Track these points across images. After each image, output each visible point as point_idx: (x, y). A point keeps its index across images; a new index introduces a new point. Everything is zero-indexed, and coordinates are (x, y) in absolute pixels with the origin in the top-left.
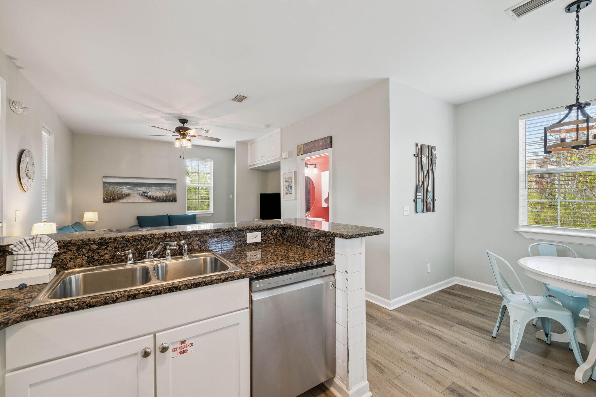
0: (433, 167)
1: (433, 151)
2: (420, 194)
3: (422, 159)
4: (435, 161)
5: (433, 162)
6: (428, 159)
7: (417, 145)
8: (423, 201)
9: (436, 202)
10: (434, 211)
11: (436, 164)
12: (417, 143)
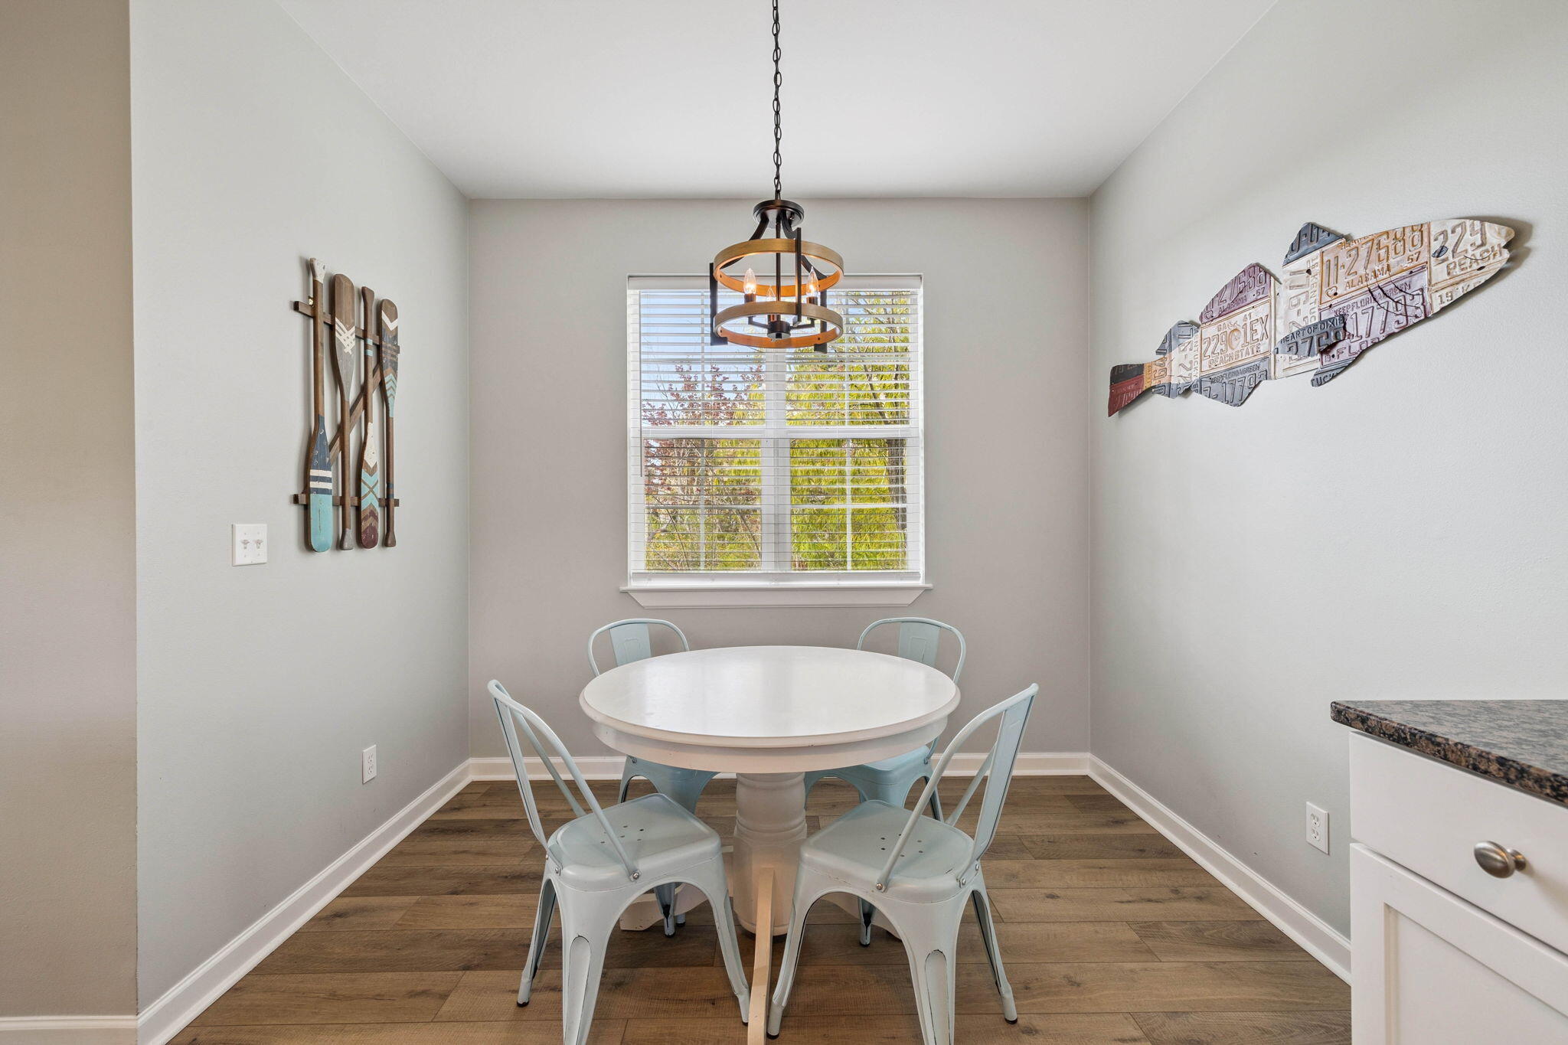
0: (386, 379)
1: (384, 317)
2: (329, 474)
3: (337, 335)
4: (392, 356)
5: (386, 358)
6: (362, 342)
7: (309, 267)
8: (341, 502)
9: (397, 512)
10: (389, 542)
11: (395, 369)
12: (312, 260)
